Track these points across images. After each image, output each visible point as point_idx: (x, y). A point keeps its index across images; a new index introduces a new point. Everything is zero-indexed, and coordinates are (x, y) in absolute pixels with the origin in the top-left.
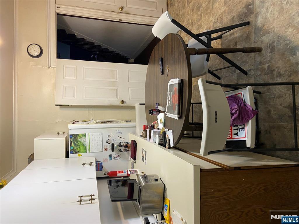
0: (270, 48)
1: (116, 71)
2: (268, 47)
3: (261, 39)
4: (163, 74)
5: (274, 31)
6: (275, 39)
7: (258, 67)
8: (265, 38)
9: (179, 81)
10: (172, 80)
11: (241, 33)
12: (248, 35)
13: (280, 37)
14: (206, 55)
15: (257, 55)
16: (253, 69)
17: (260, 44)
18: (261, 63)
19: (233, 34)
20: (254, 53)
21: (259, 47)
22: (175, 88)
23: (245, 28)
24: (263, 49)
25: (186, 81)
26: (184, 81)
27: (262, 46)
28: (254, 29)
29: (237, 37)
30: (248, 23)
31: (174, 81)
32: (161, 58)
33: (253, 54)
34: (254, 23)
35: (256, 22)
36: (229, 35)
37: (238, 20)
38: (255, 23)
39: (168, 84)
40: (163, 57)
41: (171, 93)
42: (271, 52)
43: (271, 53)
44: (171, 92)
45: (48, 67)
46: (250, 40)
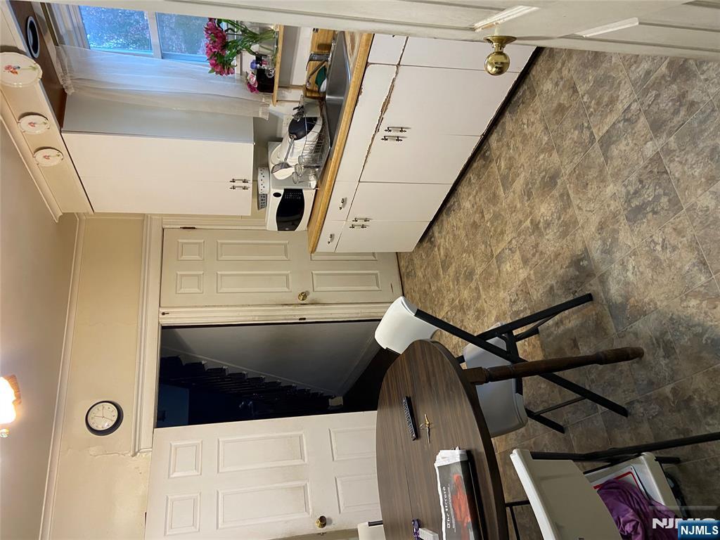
0: (661, 346)
1: (300, 437)
2: (656, 345)
3: (631, 330)
4: (418, 437)
5: (656, 308)
6: (665, 326)
7: (648, 394)
8: (641, 326)
9: (461, 455)
10: (443, 453)
11: (580, 319)
12: (599, 322)
13: (674, 319)
14: (513, 380)
15: (635, 366)
16: (638, 401)
17: (634, 339)
18: (651, 383)
19: (561, 321)
20: (626, 362)
21: (633, 346)
22: (455, 477)
23: (587, 308)
24: (645, 350)
25: (479, 454)
26: (474, 454)
27: (640, 344)
28: (607, 309)
29: (572, 328)
30: (589, 298)
31: (449, 457)
32: (407, 397)
33: (624, 365)
34: (603, 297)
35: (606, 292)
36: (553, 325)
37: (564, 292)
38: (604, 295)
39: (436, 465)
40: (411, 396)
41: (446, 491)
42: (667, 356)
43: (668, 358)
44: (446, 488)
45: (132, 453)
46: (606, 334)
